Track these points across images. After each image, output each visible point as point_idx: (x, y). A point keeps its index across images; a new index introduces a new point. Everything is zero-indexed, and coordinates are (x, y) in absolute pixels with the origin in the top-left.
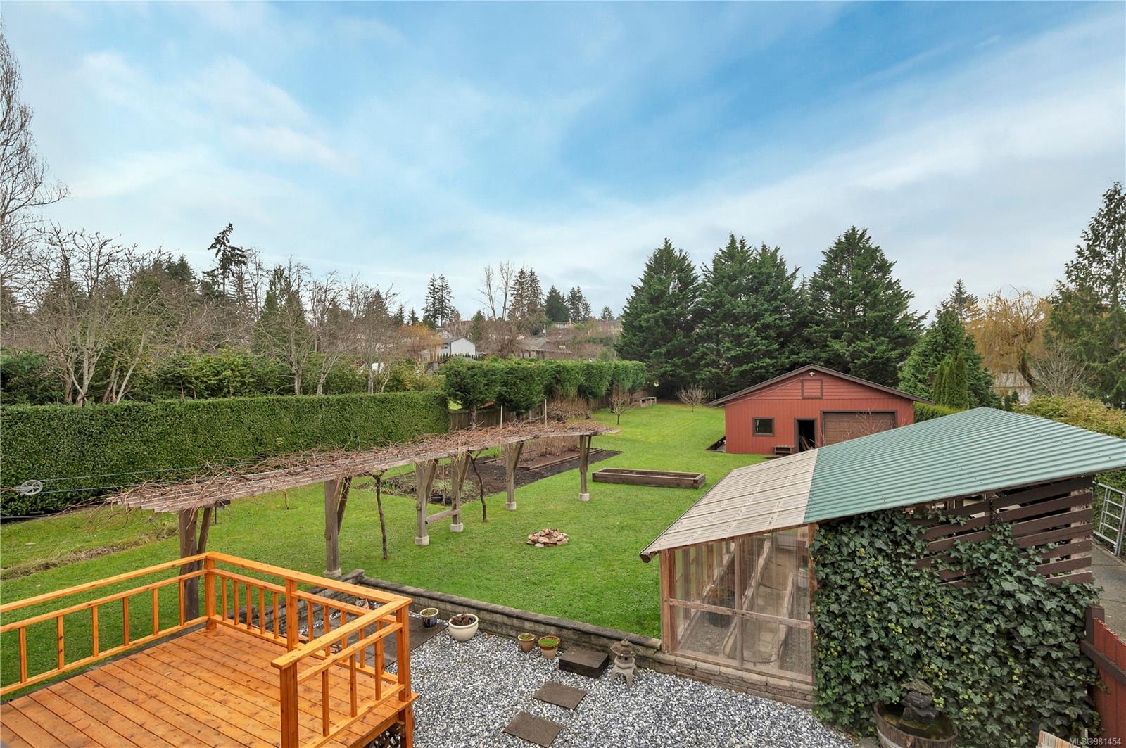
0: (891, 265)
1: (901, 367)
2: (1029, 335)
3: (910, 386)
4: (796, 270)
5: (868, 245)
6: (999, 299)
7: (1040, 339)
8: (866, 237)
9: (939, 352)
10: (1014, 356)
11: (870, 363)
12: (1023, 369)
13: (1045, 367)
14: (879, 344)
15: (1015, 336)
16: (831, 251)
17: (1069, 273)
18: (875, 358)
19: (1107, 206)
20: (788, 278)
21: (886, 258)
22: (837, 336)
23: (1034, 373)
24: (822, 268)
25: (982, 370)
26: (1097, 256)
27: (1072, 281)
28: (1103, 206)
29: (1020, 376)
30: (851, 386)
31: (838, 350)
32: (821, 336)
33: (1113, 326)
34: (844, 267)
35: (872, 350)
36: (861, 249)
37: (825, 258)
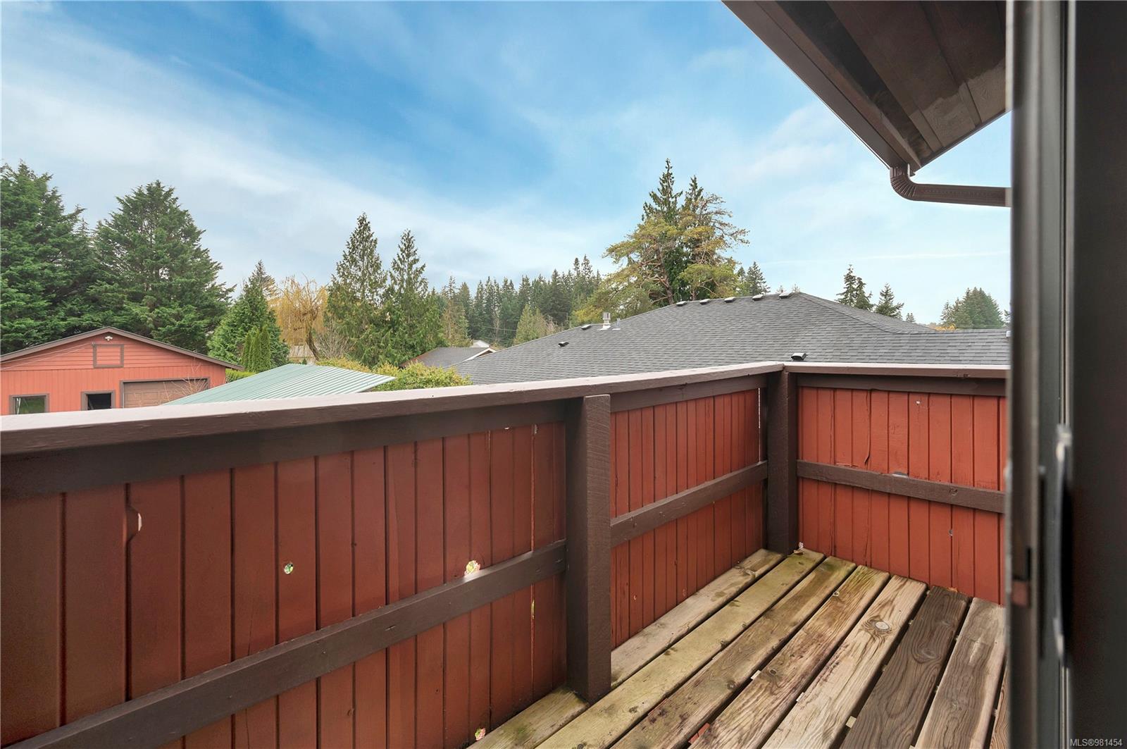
0: (199, 233)
1: (209, 338)
2: (313, 314)
3: (220, 355)
4: (79, 211)
5: (175, 206)
6: (293, 282)
7: (321, 318)
8: (173, 196)
9: (246, 323)
10: (303, 330)
11: (176, 331)
12: (310, 342)
13: (324, 340)
14: (186, 312)
15: (305, 314)
16: (129, 200)
17: (339, 269)
18: (182, 325)
19: (359, 227)
20: (65, 218)
21: (195, 224)
22: (136, 298)
23: (316, 345)
24: (116, 217)
25: (281, 341)
26: (354, 261)
27: (340, 276)
28: (357, 227)
29: (307, 348)
30: (160, 353)
31: (137, 314)
32: (117, 297)
33: (362, 312)
34: (146, 223)
35: (179, 317)
36: (166, 208)
37: (121, 206)
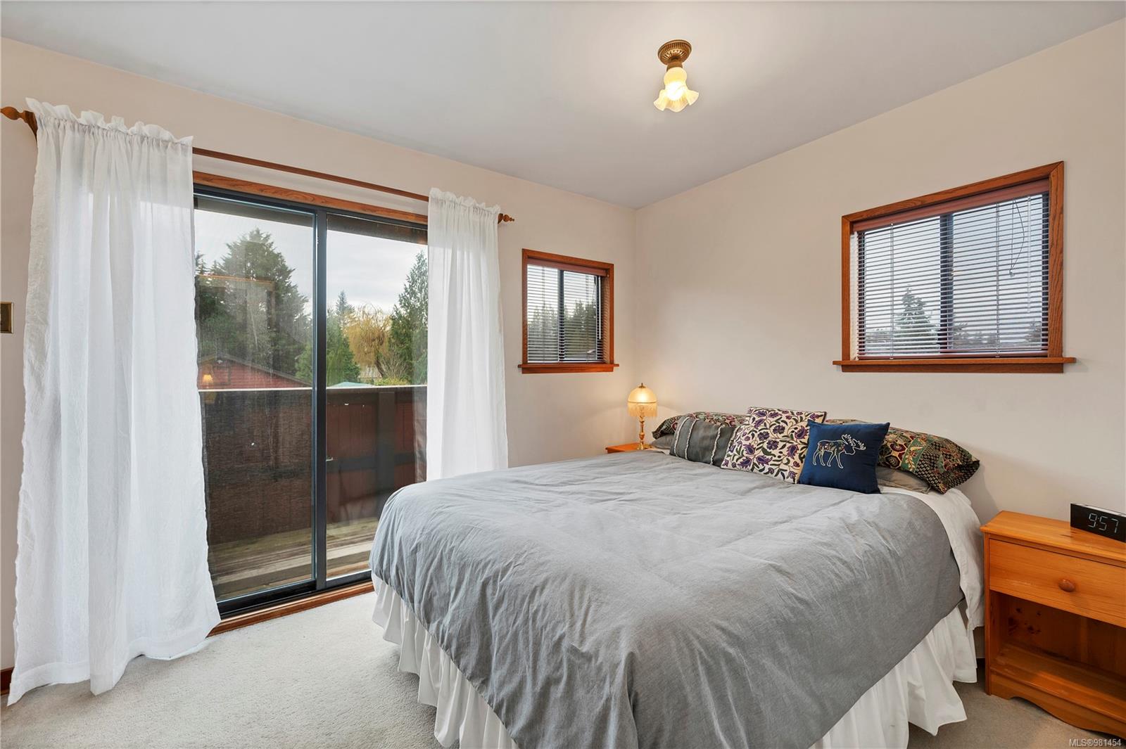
0: (290, 271)
1: (297, 361)
2: (380, 339)
3: (304, 375)
5: (271, 249)
6: (364, 312)
7: (386, 344)
8: (270, 241)
10: (372, 354)
11: (272, 355)
12: (378, 364)
13: (388, 363)
14: (280, 338)
15: (374, 340)
16: (235, 245)
17: (401, 301)
19: (418, 263)
21: (286, 264)
23: (383, 367)
24: (227, 261)
25: (354, 363)
26: (413, 293)
27: (402, 307)
28: (416, 263)
29: (376, 370)
30: (257, 374)
31: (242, 341)
33: (420, 338)
34: (249, 264)
36: (264, 251)
37: (229, 251)
